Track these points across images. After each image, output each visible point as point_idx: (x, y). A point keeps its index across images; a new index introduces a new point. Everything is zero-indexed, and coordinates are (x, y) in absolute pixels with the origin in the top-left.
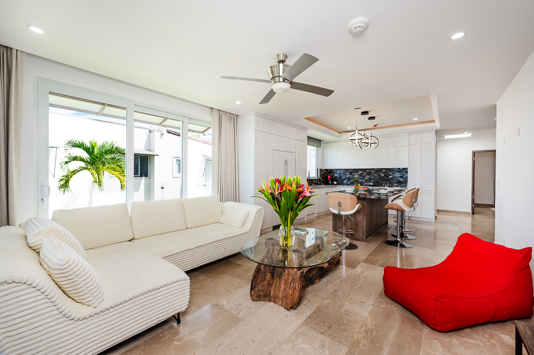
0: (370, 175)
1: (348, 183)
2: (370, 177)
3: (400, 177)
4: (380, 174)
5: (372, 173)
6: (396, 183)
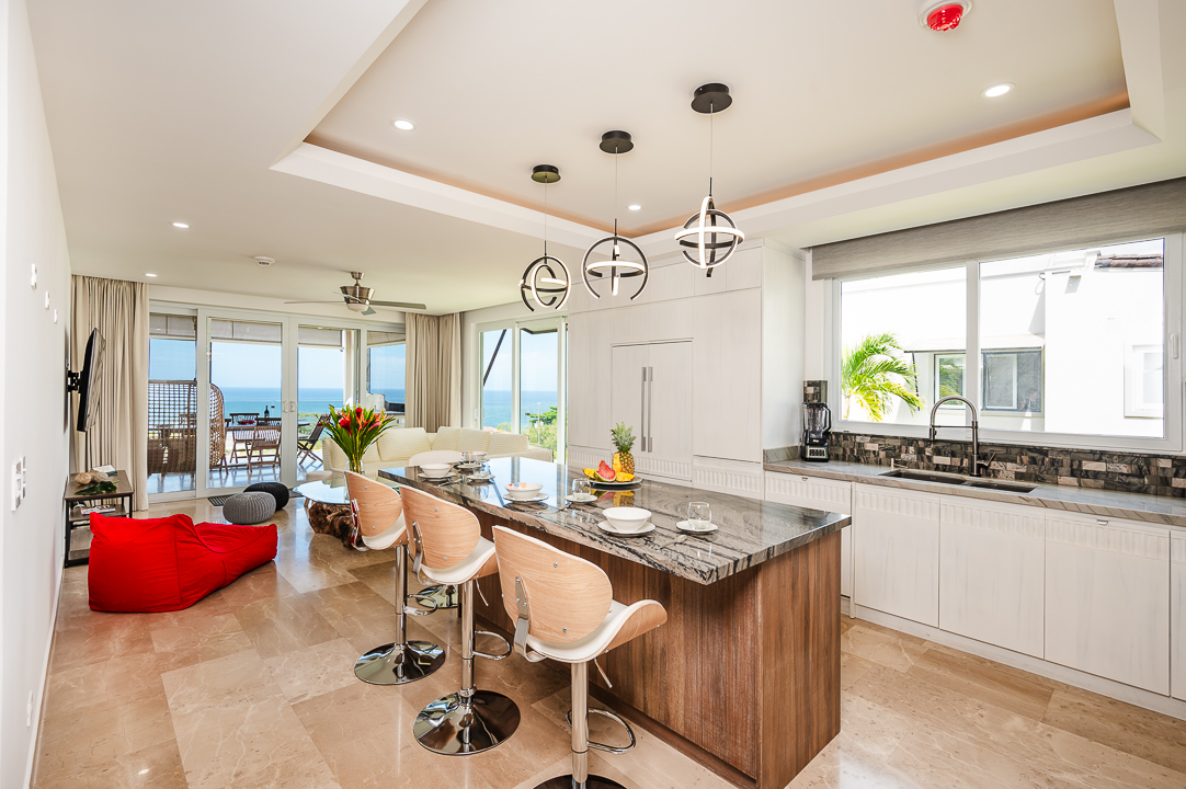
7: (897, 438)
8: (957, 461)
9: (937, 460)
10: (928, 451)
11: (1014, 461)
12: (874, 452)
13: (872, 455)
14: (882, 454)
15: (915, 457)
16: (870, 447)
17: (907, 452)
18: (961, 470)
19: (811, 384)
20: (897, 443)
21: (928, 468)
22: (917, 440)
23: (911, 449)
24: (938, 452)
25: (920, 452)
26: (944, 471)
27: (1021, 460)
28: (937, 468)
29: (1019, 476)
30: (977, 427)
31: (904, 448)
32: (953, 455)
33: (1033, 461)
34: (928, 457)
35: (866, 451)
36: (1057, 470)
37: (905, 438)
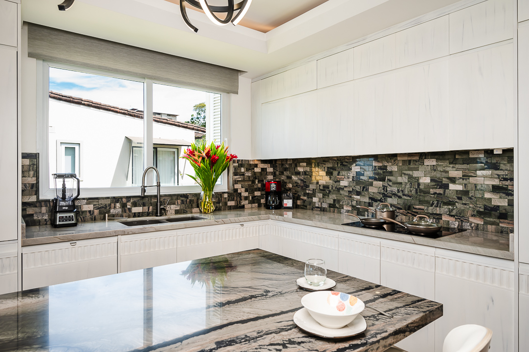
0: (383, 180)
1: (325, 205)
2: (384, 187)
3: (495, 189)
4: (416, 174)
5: (391, 173)
6: (480, 214)
7: (108, 198)
8: (146, 208)
9: (136, 210)
10: (129, 205)
11: (174, 204)
12: (90, 211)
13: (88, 214)
14: (96, 212)
15: (120, 210)
16: (87, 208)
17: (115, 207)
18: (148, 214)
19: (25, 156)
20: (108, 202)
21: (129, 217)
22: (121, 198)
23: (118, 205)
24: (135, 205)
25: (124, 206)
26: (139, 216)
27: (177, 202)
28: (135, 215)
29: (177, 212)
30: (160, 186)
31: (113, 205)
32: (144, 205)
33: (183, 202)
34: (129, 208)
35: (83, 212)
36: (192, 205)
37: (114, 198)
